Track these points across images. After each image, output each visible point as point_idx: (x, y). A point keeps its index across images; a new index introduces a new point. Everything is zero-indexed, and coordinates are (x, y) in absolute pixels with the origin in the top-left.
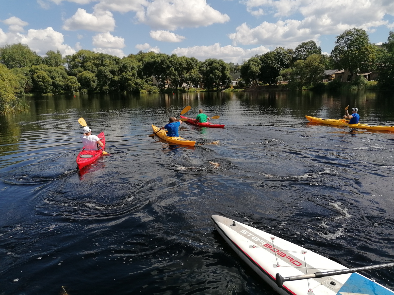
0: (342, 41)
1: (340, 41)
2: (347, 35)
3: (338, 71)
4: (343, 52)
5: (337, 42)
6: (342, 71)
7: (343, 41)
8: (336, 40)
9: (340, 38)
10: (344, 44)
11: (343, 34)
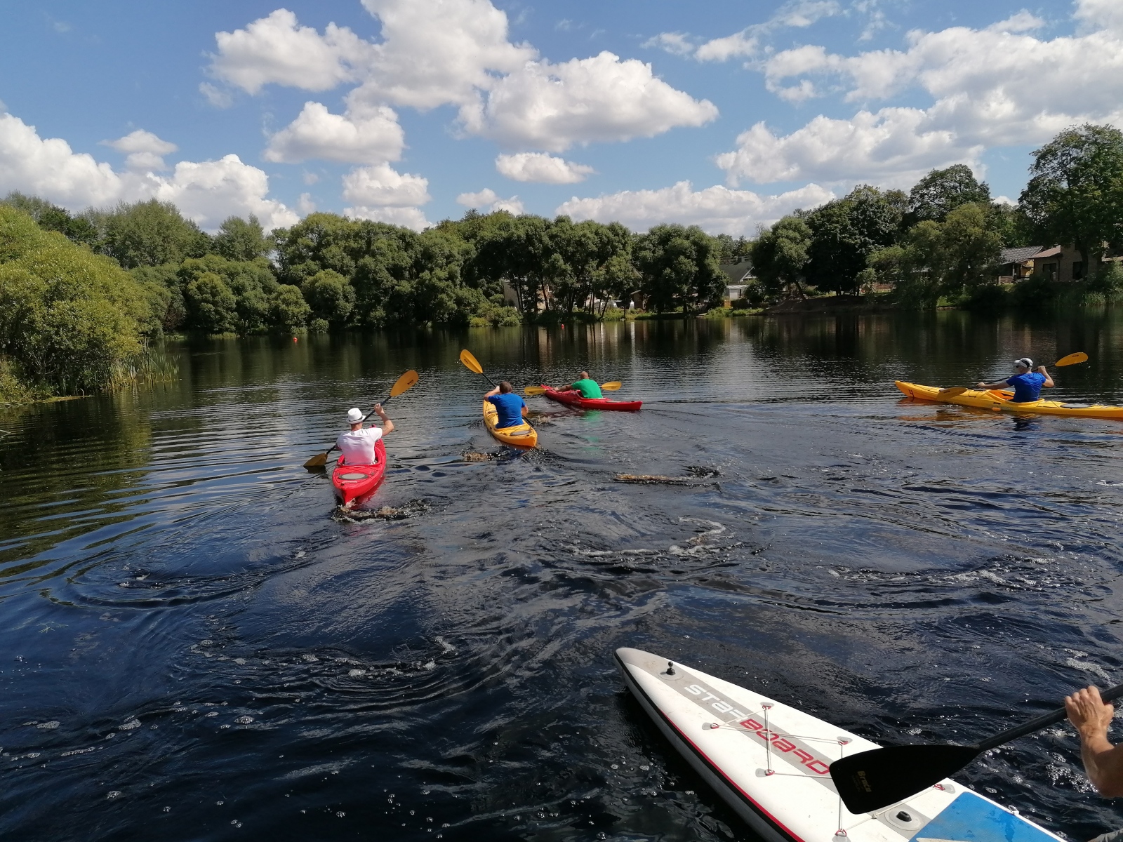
0: (1052, 164)
1: (1044, 164)
2: (1066, 144)
3: (1043, 250)
4: (1054, 195)
5: (1037, 166)
6: (1056, 250)
7: (1055, 163)
8: (1033, 160)
9: (1044, 156)
10: (1059, 173)
11: (1055, 142)
